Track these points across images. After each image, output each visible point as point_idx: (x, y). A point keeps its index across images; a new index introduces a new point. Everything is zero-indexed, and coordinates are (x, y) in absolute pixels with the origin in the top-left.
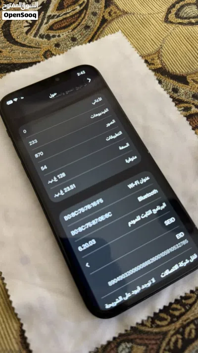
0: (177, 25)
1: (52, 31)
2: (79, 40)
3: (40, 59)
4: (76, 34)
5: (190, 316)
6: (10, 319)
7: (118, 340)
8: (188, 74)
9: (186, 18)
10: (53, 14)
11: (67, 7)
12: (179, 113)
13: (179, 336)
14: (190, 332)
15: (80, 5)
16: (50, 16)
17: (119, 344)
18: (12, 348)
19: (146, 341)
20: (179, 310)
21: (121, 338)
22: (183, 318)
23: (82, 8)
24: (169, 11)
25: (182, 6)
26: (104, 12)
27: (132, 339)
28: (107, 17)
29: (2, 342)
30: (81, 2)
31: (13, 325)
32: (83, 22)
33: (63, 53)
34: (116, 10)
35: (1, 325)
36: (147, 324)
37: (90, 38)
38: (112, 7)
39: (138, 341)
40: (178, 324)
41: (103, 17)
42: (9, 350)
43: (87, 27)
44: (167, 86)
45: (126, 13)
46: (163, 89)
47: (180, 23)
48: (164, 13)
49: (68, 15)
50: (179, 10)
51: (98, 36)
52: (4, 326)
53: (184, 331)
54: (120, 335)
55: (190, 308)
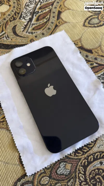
1: (34, 31)
2: (45, 34)
3: (28, 43)
4: (44, 32)
5: (91, 152)
6: (15, 152)
7: (60, 161)
8: (93, 49)
9: (92, 24)
10: (34, 23)
11: (41, 20)
12: (88, 66)
13: (86, 160)
14: (91, 159)
15: (46, 19)
16: (33, 24)
17: (60, 163)
18: (16, 164)
19: (72, 162)
20: (86, 149)
21: (61, 161)
22: (88, 153)
23: (47, 20)
24: (85, 21)
25: (91, 19)
26: (57, 22)
27: (66, 161)
28: (58, 24)
29: (11, 161)
30: (46, 17)
31: (16, 154)
32: (48, 27)
33: (38, 40)
34: (62, 21)
35: (11, 154)
36: (73, 155)
37: (50, 34)
38: (60, 20)
39: (69, 162)
40: (86, 155)
41: (56, 24)
42: (14, 164)
43: (49, 29)
44: (83, 54)
45: (66, 22)
46: (81, 56)
47: (90, 27)
48: (83, 22)
49: (41, 24)
50: (90, 21)
51: (54, 33)
52: (12, 154)
53: (88, 158)
54: (61, 159)
55: (91, 149)
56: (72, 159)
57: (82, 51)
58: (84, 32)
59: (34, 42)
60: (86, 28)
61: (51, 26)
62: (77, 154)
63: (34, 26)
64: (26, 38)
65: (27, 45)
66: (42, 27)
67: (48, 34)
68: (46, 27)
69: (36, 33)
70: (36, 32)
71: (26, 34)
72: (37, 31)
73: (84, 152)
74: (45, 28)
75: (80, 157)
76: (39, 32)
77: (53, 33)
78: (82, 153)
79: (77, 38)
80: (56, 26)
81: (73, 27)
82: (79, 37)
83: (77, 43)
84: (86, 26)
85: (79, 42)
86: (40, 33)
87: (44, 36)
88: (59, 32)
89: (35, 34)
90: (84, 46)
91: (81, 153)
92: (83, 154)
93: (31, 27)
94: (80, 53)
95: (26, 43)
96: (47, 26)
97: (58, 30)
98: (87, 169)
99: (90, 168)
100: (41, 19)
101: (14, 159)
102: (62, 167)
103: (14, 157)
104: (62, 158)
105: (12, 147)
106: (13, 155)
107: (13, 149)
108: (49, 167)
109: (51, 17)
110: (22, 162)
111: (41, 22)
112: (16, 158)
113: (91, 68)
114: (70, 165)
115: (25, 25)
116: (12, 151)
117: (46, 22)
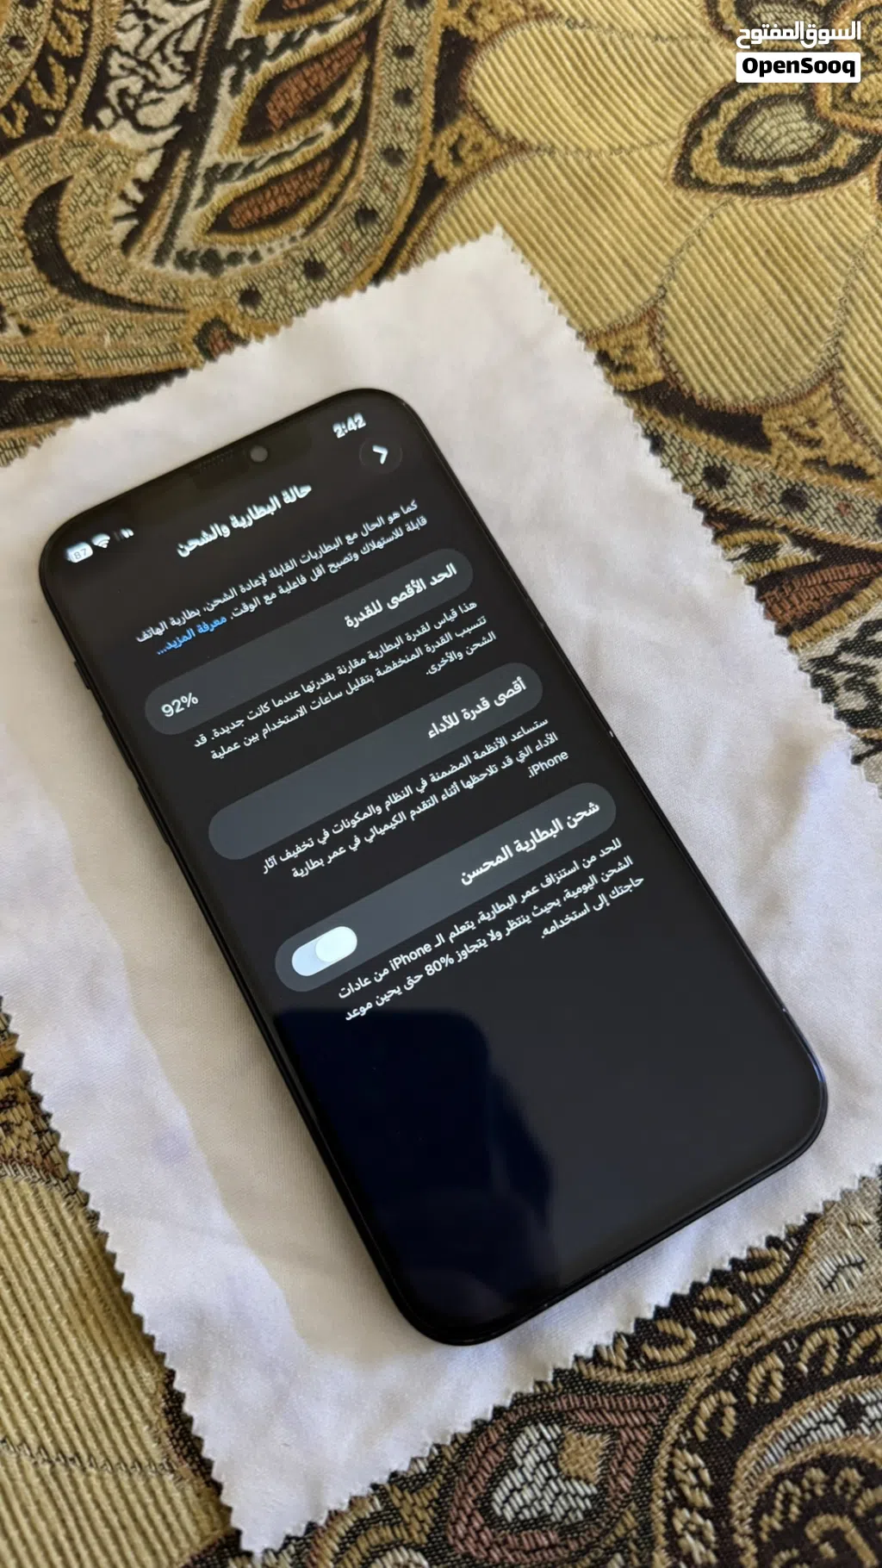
0: (725, 196)
1: (227, 237)
2: (336, 273)
3: (183, 359)
4: (324, 245)
5: (766, 1326)
6: (129, 1356)
7: (513, 1418)
8: (768, 405)
9: (761, 164)
10: (227, 159)
11: (284, 129)
12: (729, 568)
13: (729, 1398)
14: (768, 1380)
15: (336, 119)
16: (216, 166)
17: (514, 1431)
18: (142, 1457)
19: (612, 1418)
20: (727, 1307)
21: (522, 1411)
22: (744, 1334)
23: (342, 130)
24: (693, 137)
25: (748, 112)
26: (432, 145)
27: (560, 1414)
28: (444, 167)
29: (102, 1436)
30: (337, 104)
31: (139, 1379)
32: (351, 195)
33: (274, 330)
34: (482, 135)
35: (98, 1379)
36: (614, 1358)
37: (378, 263)
38: (464, 124)
39: (582, 1417)
40: (722, 1358)
41: (430, 167)
42: (129, 1461)
43: (366, 215)
44: (683, 458)
45: (519, 147)
46: (670, 475)
47: (737, 188)
48: (673, 145)
49: (288, 165)
50: (734, 128)
51: (412, 253)
52: (106, 1381)
53: (743, 1379)
54: (519, 1400)
55: (766, 1301)
56: (615, 1389)
57: (668, 427)
58: (690, 243)
59: (238, 350)
60: (700, 204)
61: (384, 187)
62: (653, 1353)
63: (222, 193)
64: (159, 309)
65: (177, 382)
66: (302, 202)
67: (358, 267)
68: (335, 198)
69: (247, 264)
70: (249, 250)
71: (158, 269)
72: (256, 236)
73: (704, 1329)
74: (331, 205)
75: (674, 1375)
76: (275, 247)
77: (404, 254)
78: (692, 1335)
79: (623, 303)
80: (433, 187)
81: (587, 193)
82: (643, 296)
83: (629, 348)
84: (702, 185)
85: (645, 340)
86: (287, 255)
87: (324, 284)
88: (456, 250)
89: (239, 268)
90: (686, 380)
91: (681, 1342)
92: (701, 1349)
93: (202, 201)
94: (657, 445)
95: (165, 363)
96: (343, 186)
97: (445, 225)
98: (740, 1464)
99: (762, 1456)
100: (290, 122)
101: (125, 1423)
102: (530, 1461)
103: (122, 1401)
104: (530, 1389)
105: (102, 1318)
106: (114, 1386)
107: (110, 1334)
108: (423, 1466)
109: (375, 98)
110: (200, 1440)
111: (289, 154)
112: (140, 1408)
113: (751, 591)
114: (600, 1441)
115: (137, 182)
116: (98, 1351)
117: (339, 148)
